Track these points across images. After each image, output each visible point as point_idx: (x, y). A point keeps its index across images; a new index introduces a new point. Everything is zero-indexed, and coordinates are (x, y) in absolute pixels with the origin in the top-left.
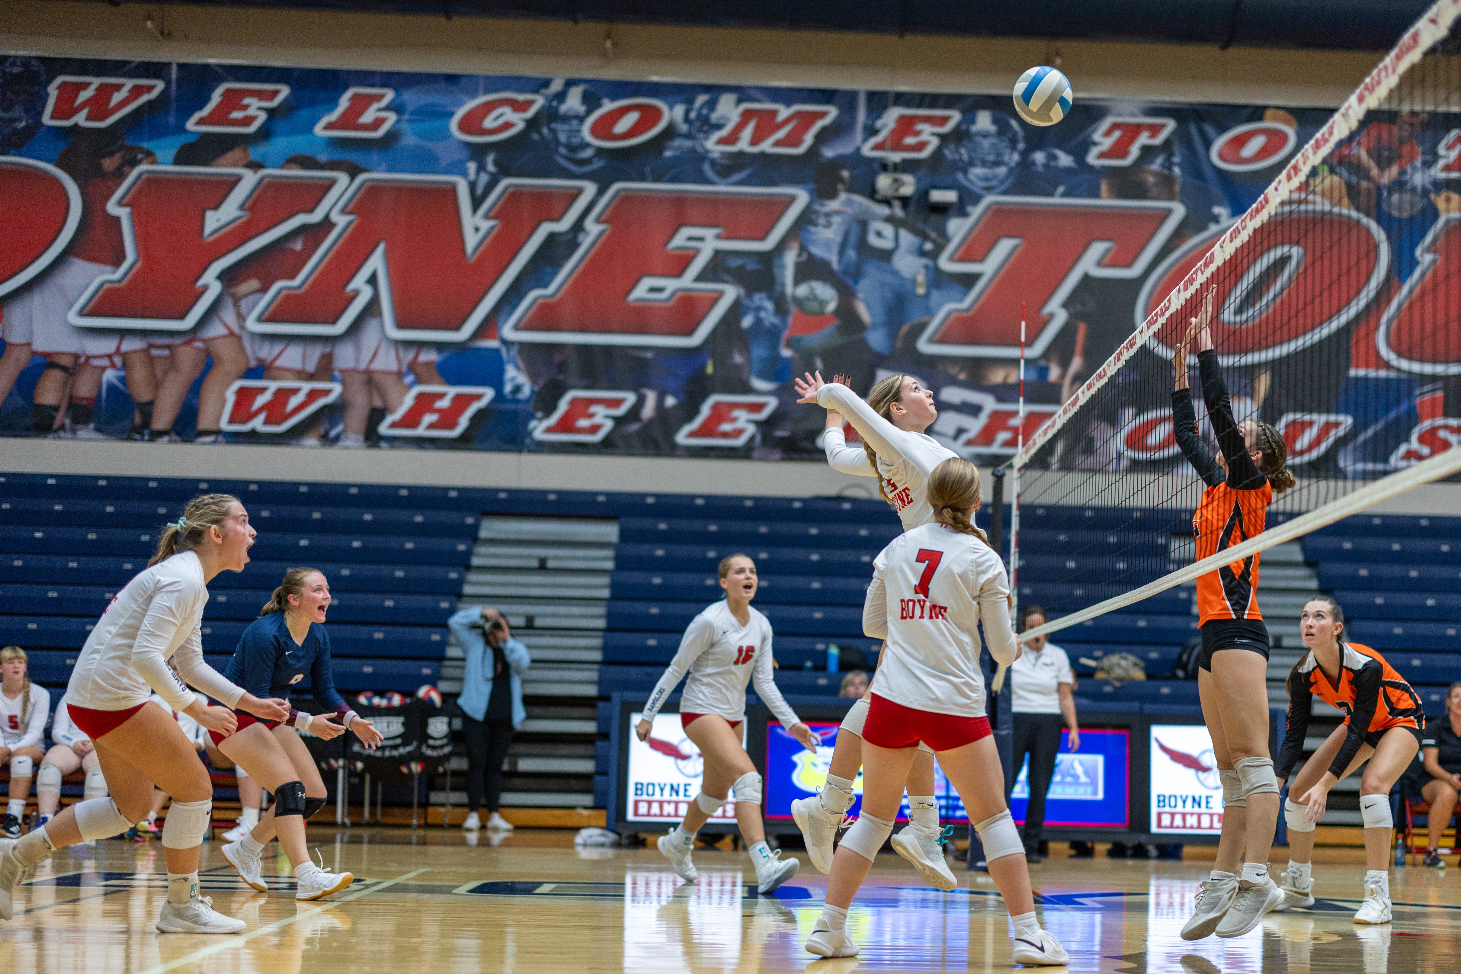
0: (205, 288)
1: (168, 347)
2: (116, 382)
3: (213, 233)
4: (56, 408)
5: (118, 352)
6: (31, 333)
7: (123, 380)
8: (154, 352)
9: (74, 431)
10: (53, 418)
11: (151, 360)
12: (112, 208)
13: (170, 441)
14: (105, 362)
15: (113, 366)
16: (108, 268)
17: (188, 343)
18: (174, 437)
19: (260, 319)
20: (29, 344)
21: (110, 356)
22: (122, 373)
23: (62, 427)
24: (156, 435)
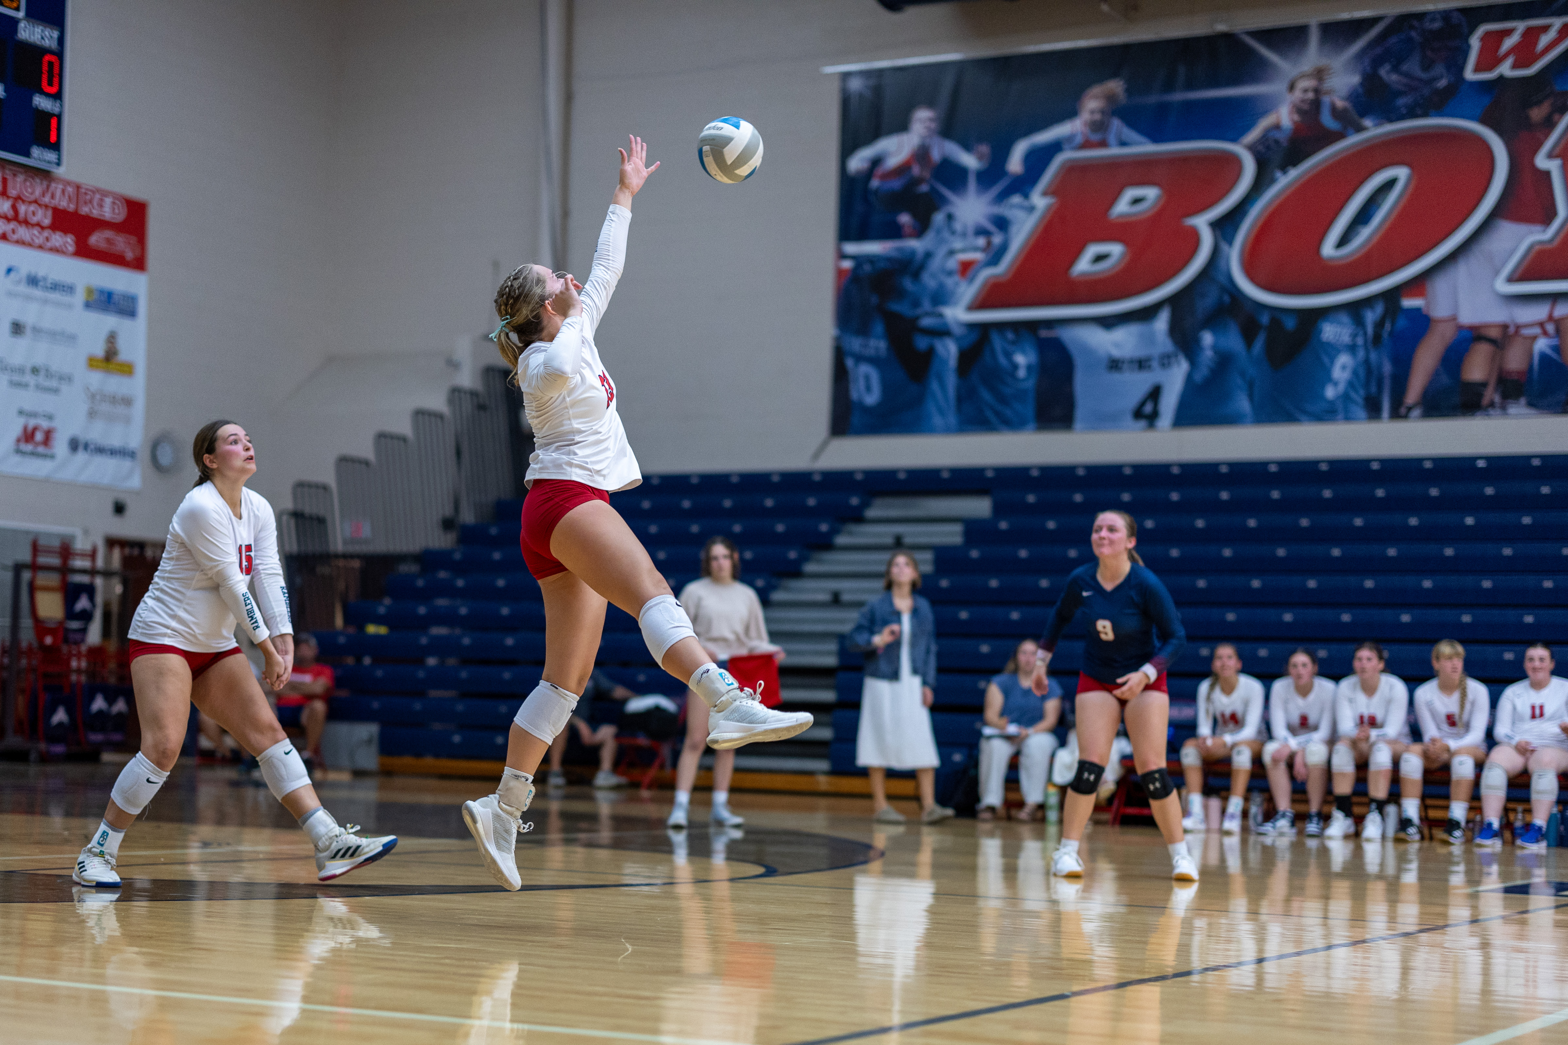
2: (1549, 352)
4: (1484, 385)
5: (1551, 318)
6: (1456, 305)
7: (1557, 349)
9: (1504, 408)
10: (1480, 396)
12: (1542, 161)
14: (1537, 330)
15: (1545, 333)
16: (1538, 228)
20: (1454, 318)
21: (1541, 325)
22: (1554, 341)
23: (1492, 405)
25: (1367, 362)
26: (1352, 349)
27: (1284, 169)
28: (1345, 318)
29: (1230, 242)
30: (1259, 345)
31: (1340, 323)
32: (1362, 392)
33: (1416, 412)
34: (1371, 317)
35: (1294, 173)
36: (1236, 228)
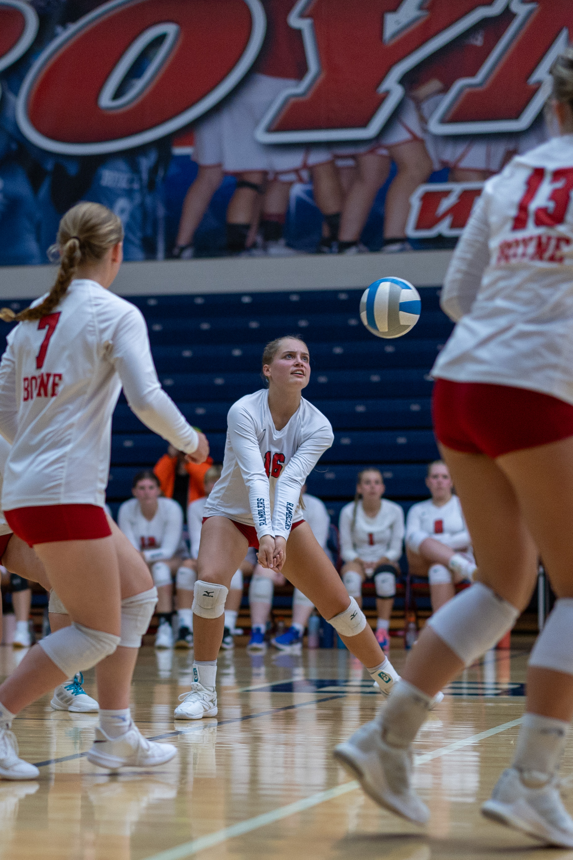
0: (387, 93)
1: (353, 157)
2: (304, 196)
3: (394, 35)
4: (247, 227)
5: (305, 166)
6: (221, 153)
7: (311, 194)
8: (341, 163)
9: (265, 248)
10: (244, 237)
11: (337, 172)
12: (294, 21)
13: (360, 252)
14: (292, 177)
15: (301, 180)
16: (291, 82)
17: (372, 151)
18: (362, 247)
19: (443, 121)
20: (220, 165)
21: (296, 171)
22: (308, 187)
23: (254, 246)
24: (344, 247)
25: (142, 205)
26: (129, 193)
27: (64, 24)
28: (122, 165)
29: (16, 93)
30: (44, 191)
31: (118, 170)
32: (139, 234)
33: (188, 253)
34: (146, 163)
35: (73, 28)
36: (21, 79)
